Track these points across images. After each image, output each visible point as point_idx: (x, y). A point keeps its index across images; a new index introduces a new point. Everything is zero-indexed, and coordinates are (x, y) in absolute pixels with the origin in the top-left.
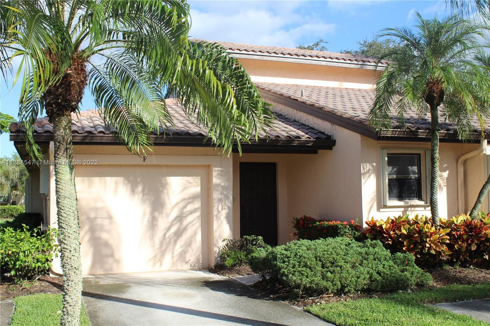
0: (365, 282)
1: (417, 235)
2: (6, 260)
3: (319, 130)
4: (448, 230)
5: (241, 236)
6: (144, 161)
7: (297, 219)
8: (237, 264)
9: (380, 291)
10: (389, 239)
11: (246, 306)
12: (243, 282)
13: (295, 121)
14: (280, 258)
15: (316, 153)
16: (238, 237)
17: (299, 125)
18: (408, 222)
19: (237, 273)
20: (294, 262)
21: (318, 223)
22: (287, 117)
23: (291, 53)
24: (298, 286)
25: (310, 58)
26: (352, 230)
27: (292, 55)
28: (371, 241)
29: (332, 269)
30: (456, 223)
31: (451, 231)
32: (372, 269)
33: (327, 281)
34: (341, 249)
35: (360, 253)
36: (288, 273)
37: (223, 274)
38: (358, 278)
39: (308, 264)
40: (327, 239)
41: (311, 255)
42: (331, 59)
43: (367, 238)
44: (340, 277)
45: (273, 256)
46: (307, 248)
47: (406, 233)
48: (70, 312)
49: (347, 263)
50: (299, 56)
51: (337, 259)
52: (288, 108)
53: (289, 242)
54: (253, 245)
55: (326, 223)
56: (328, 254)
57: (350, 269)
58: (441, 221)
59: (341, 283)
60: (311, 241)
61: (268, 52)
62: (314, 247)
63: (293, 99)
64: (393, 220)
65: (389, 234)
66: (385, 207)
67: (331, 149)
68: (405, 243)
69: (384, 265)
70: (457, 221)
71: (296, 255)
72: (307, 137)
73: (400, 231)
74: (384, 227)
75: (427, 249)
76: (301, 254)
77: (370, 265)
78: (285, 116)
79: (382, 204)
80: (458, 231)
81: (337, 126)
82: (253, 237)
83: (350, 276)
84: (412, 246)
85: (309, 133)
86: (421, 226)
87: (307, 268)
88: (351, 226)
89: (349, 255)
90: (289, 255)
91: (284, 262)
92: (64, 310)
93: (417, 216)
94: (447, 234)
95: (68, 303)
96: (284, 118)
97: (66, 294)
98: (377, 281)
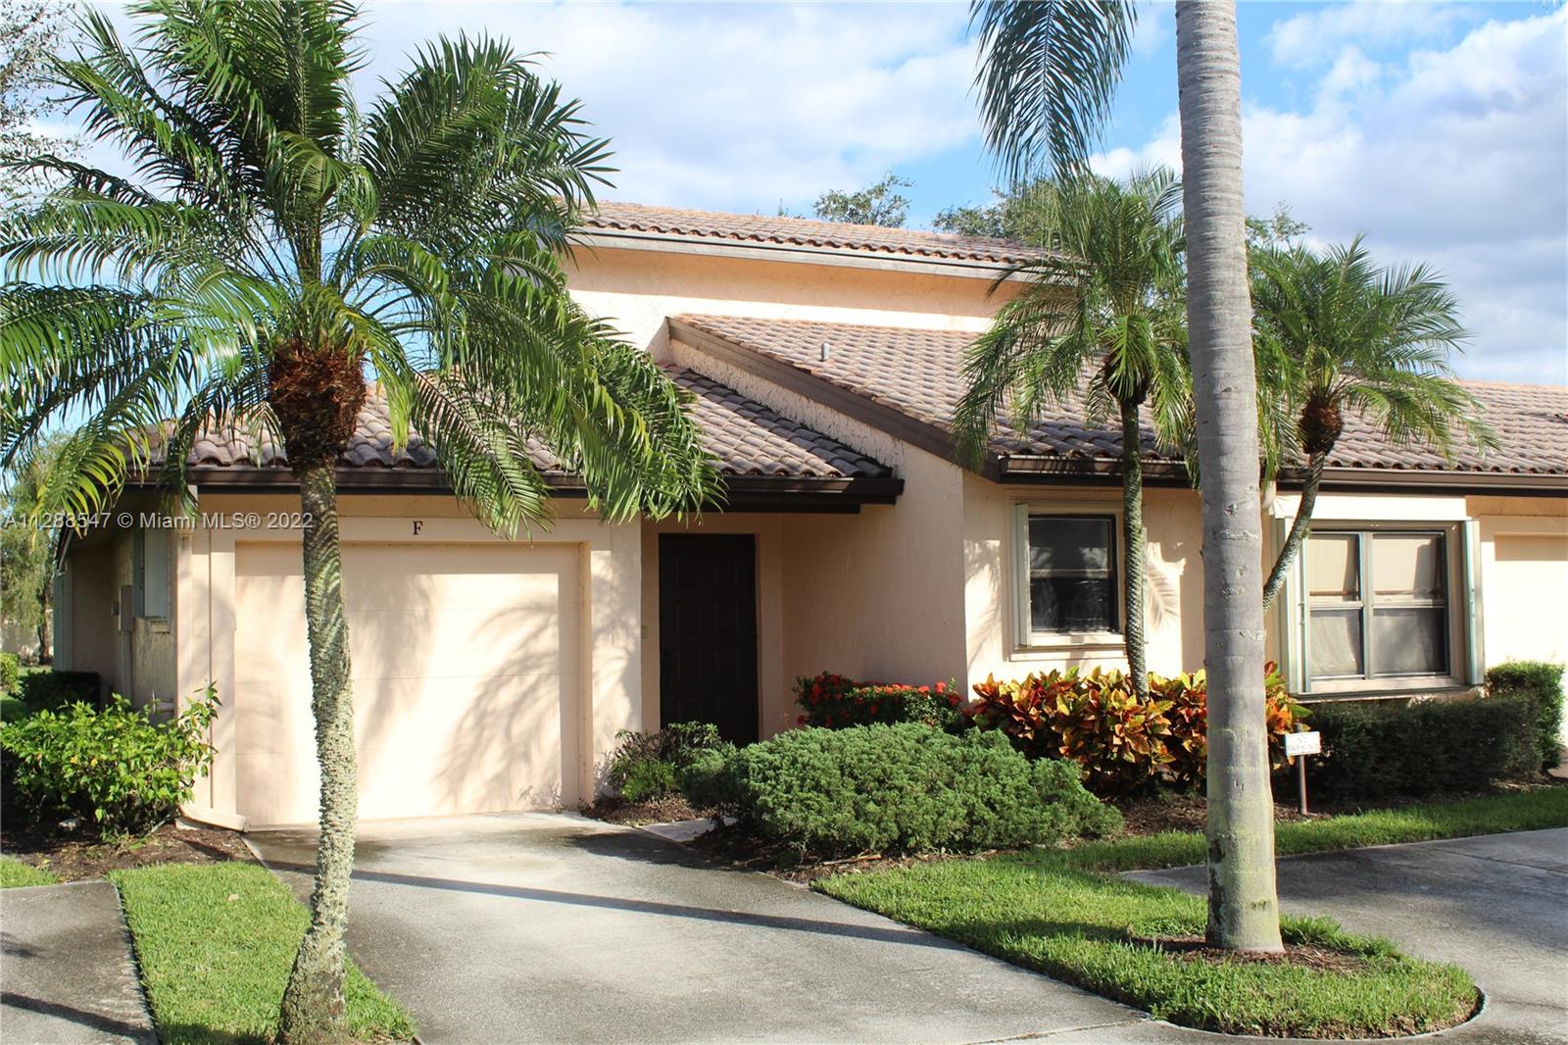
0: (957, 824)
1: (1092, 717)
2: (82, 782)
3: (863, 452)
4: (1168, 705)
5: (664, 725)
6: (416, 533)
7: (805, 680)
8: (653, 793)
9: (993, 848)
10: (1027, 728)
11: (675, 883)
12: (669, 836)
13: (803, 426)
14: (757, 770)
15: (857, 511)
16: (655, 728)
17: (812, 437)
18: (1075, 686)
19: (654, 817)
20: (788, 779)
21: (858, 691)
22: (782, 415)
23: (797, 236)
24: (798, 835)
25: (849, 251)
26: (939, 706)
27: (800, 244)
28: (982, 732)
29: (880, 794)
30: (1188, 687)
31: (1174, 708)
32: (976, 796)
33: (866, 821)
34: (904, 749)
35: (950, 759)
36: (774, 804)
37: (617, 820)
38: (940, 815)
39: (823, 782)
40: (872, 726)
41: (829, 763)
42: (907, 252)
43: (973, 724)
44: (896, 814)
45: (739, 767)
46: (822, 747)
47: (1066, 712)
48: (336, 843)
49: (916, 780)
50: (819, 245)
51: (891, 773)
52: (787, 391)
53: (780, 733)
54: (693, 745)
55: (878, 690)
56: (870, 760)
57: (922, 795)
58: (1153, 685)
59: (899, 827)
60: (834, 730)
61: (735, 235)
62: (839, 744)
63: (799, 369)
64: (1036, 681)
65: (1026, 715)
66: (1024, 648)
67: (893, 502)
68: (1065, 738)
69: (1004, 786)
70: (1192, 682)
71: (794, 762)
72: (832, 473)
73: (1054, 706)
74: (1015, 697)
75: (1115, 750)
76: (806, 759)
77: (971, 787)
78: (778, 413)
79: (1017, 644)
80: (1194, 707)
81: (906, 445)
82: (693, 725)
83: (921, 811)
84: (1081, 744)
85: (837, 462)
86: (1102, 696)
87: (820, 791)
88: (936, 696)
89: (923, 764)
90: (777, 763)
91: (765, 779)
92: (326, 839)
93: (1097, 672)
94: (1166, 715)
95: (333, 826)
96: (775, 418)
97: (329, 808)
98: (986, 823)
